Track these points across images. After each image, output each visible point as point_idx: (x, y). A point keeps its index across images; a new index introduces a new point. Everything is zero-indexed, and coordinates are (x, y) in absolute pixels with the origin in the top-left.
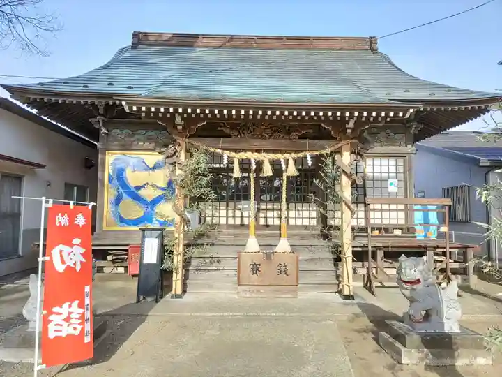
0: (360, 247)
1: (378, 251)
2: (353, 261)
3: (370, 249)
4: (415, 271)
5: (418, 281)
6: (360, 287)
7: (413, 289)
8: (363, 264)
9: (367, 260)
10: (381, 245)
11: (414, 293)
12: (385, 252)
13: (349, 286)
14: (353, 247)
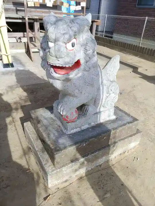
0: (20, 19)
1: (35, 23)
2: (9, 31)
3: (27, 20)
4: (73, 45)
5: (77, 64)
6: (22, 53)
7: (68, 80)
8: (24, 35)
9: (26, 31)
10: (38, 18)
11: (69, 84)
12: (40, 23)
13: (7, 56)
14: (6, 18)
